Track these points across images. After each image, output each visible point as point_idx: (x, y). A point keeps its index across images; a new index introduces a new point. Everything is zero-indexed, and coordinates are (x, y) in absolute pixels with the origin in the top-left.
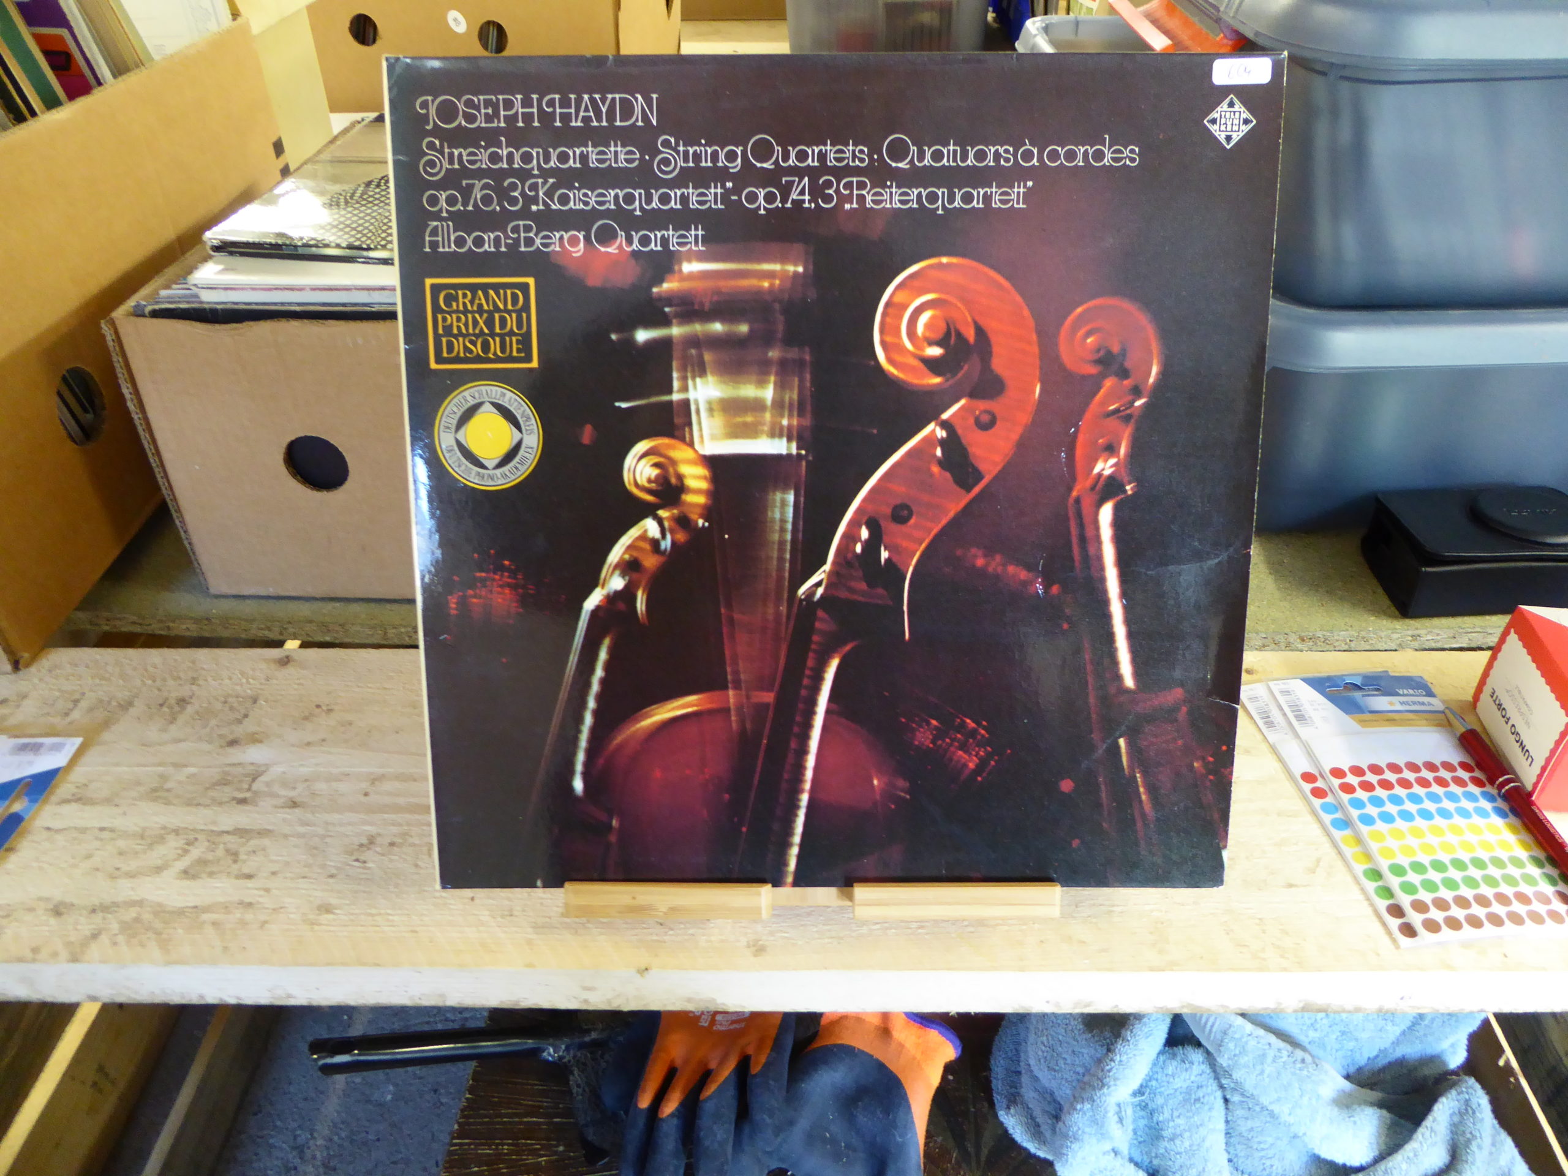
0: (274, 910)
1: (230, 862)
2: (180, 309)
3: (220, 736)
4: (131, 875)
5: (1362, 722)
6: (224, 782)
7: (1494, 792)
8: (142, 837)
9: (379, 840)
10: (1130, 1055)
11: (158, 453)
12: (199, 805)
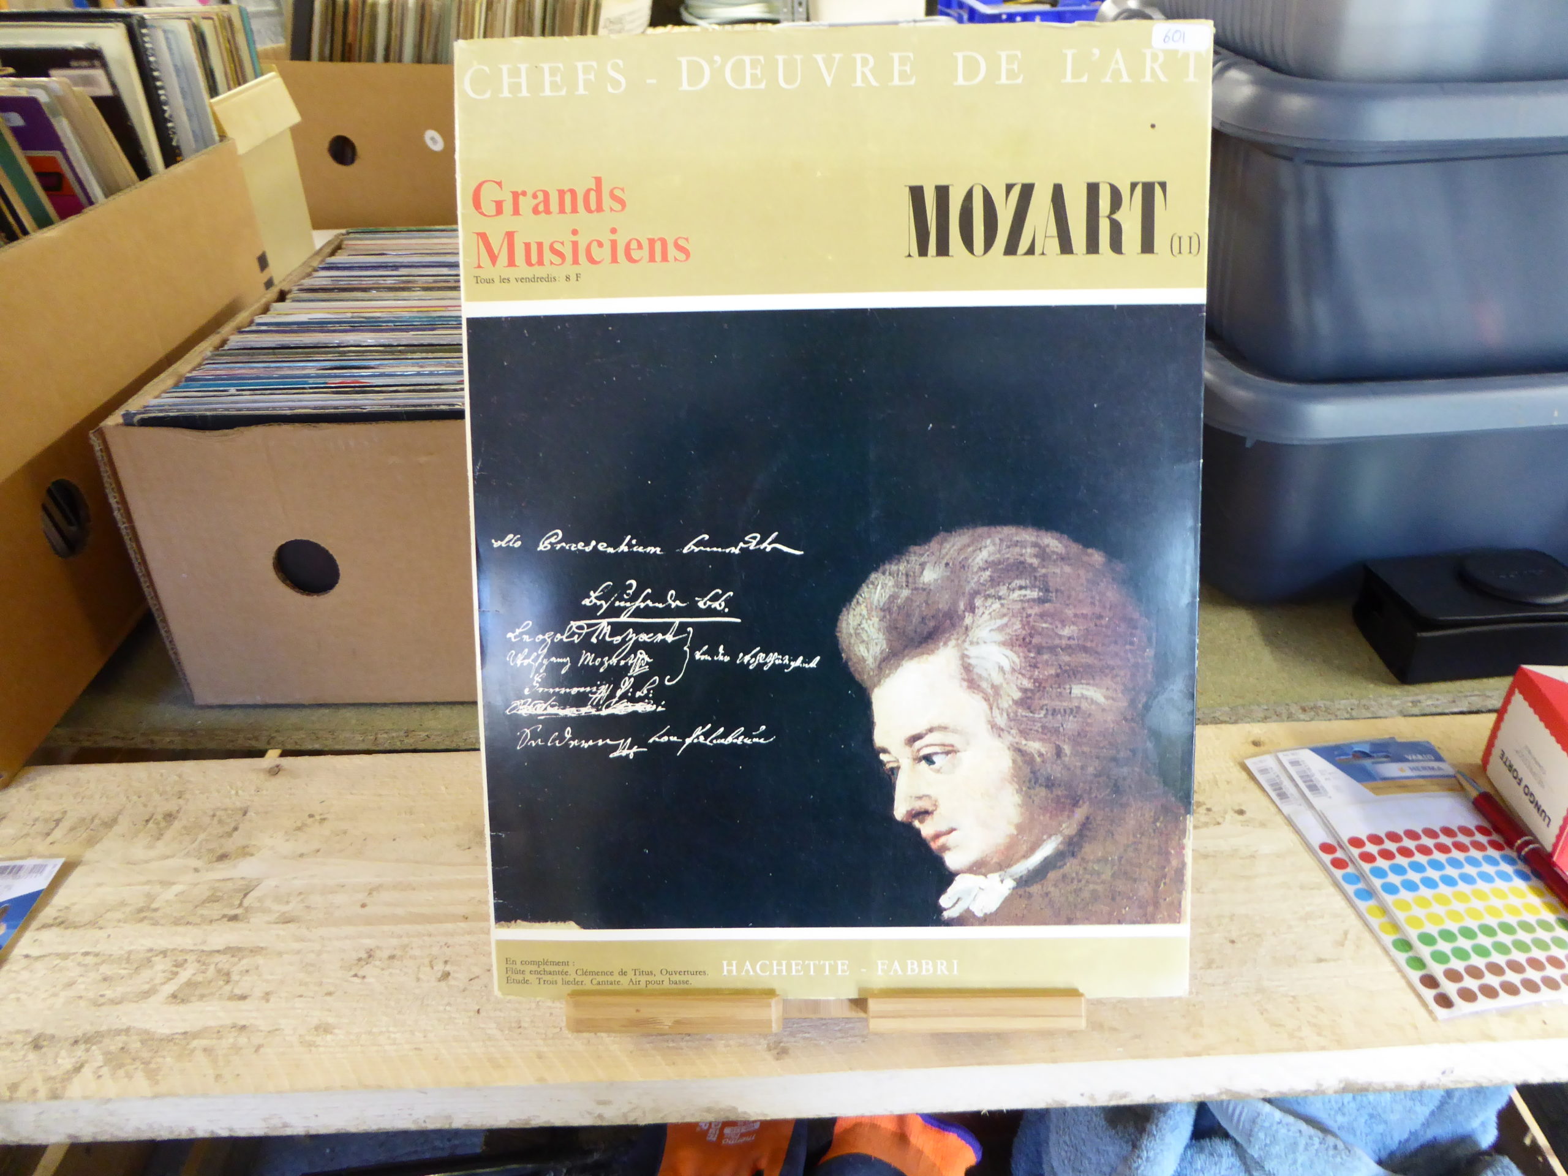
0: (269, 1032)
1: (221, 983)
2: (169, 417)
3: (211, 851)
4: (115, 1002)
5: (1376, 790)
6: (213, 899)
7: (1514, 854)
8: (128, 960)
9: (378, 954)
10: (1158, 1151)
11: (144, 562)
12: (188, 923)
